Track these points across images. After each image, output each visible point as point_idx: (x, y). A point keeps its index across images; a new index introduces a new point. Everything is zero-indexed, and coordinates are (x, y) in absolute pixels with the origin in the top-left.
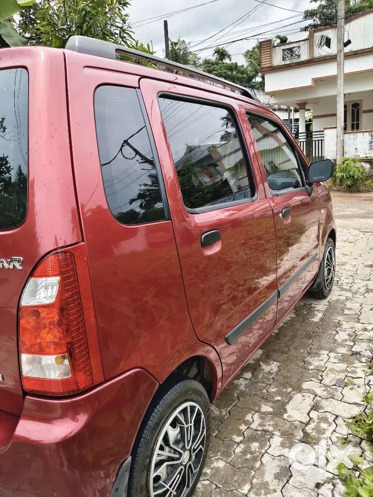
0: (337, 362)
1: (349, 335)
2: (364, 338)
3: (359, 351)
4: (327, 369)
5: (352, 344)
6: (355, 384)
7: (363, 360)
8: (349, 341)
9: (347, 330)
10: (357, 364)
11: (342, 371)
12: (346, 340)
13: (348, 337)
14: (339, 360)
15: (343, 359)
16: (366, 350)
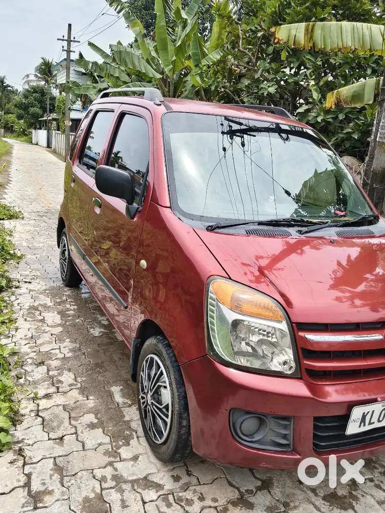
0: (52, 351)
1: (61, 382)
2: (43, 384)
3: (39, 368)
4: (54, 342)
5: (51, 373)
6: (25, 339)
7: (30, 361)
8: (56, 374)
9: (68, 388)
10: (33, 355)
11: (41, 345)
12: (59, 374)
13: (60, 378)
14: (51, 353)
15: (48, 356)
16: (33, 371)
